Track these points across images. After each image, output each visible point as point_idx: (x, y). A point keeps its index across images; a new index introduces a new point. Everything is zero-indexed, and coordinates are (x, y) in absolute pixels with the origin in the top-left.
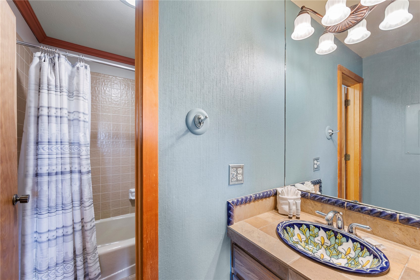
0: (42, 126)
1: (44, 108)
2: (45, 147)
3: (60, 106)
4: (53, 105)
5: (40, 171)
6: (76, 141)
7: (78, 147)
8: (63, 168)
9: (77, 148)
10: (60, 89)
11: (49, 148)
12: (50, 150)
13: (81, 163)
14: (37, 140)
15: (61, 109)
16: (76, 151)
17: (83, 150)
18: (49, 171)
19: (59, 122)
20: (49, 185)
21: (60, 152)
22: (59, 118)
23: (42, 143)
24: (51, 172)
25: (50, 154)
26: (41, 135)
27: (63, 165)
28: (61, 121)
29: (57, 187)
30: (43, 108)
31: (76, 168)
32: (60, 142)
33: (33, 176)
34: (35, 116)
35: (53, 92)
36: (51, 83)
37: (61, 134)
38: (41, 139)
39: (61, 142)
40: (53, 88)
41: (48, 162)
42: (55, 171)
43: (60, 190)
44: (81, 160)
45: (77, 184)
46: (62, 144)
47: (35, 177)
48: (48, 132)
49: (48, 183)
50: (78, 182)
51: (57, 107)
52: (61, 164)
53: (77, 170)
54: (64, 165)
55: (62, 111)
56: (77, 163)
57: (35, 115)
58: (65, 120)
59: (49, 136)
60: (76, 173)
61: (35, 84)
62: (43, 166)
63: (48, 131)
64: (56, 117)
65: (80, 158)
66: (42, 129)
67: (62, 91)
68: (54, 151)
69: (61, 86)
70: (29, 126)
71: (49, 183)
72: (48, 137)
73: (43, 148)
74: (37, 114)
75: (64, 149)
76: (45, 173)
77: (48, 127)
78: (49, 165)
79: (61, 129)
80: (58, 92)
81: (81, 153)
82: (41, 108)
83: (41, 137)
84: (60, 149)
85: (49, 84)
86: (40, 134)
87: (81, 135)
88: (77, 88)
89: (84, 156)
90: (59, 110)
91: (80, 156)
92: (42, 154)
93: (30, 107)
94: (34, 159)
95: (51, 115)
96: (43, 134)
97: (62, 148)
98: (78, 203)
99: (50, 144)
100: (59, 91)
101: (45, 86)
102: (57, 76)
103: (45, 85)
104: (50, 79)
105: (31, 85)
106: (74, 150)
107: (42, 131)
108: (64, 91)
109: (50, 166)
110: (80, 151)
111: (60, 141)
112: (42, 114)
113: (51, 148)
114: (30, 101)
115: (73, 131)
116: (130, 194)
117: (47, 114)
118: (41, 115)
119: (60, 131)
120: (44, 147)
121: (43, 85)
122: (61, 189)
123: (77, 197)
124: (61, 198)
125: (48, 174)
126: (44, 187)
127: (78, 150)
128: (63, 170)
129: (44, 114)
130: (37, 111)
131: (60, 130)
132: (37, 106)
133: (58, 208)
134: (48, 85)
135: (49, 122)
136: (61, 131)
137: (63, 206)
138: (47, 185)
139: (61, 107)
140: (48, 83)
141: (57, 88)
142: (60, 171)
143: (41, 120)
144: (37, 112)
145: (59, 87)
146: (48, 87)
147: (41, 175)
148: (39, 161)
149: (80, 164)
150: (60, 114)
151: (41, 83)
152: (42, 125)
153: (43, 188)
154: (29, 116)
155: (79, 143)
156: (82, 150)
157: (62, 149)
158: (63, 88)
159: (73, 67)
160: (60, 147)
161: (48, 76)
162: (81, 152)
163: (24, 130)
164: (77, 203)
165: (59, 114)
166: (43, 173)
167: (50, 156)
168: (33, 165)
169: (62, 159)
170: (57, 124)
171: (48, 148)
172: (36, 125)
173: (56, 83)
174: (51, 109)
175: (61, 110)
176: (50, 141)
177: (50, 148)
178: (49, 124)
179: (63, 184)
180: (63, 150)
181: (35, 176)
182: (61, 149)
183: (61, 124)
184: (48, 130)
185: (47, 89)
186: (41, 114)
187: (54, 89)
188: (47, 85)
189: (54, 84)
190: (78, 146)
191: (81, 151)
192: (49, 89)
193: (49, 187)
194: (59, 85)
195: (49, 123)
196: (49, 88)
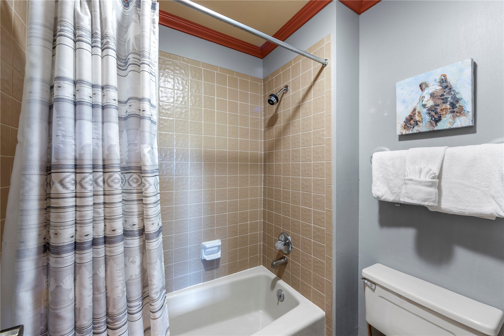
0: (59, 125)
1: (66, 82)
2: (68, 180)
3: (102, 82)
4: (87, 76)
5: (53, 241)
6: (133, 165)
7: (139, 178)
8: (108, 228)
9: (137, 179)
10: (102, 44)
11: (76, 181)
12: (78, 186)
13: (144, 212)
14: (49, 161)
15: (103, 88)
16: (134, 185)
17: (150, 185)
18: (78, 238)
19: (100, 119)
20: (77, 272)
21: (102, 189)
22: (100, 110)
23: (61, 168)
24: (82, 241)
25: (78, 195)
26: (58, 149)
27: (107, 221)
28: (103, 117)
29: (95, 276)
30: (61, 82)
31: (134, 225)
32: (101, 167)
33: (39, 253)
34: (43, 102)
35: (87, 47)
36: (82, 23)
37: (103, 147)
38: (57, 159)
39: (104, 167)
40: (86, 36)
41: (74, 216)
42: (90, 239)
43: (102, 284)
44: (144, 206)
45: (136, 260)
46: (107, 170)
47: (42, 255)
48: (73, 142)
49: (73, 269)
50: (139, 255)
51: (94, 83)
52: (103, 218)
53: (136, 228)
54: (110, 221)
55: (105, 92)
56: (136, 213)
57: (44, 100)
58: (113, 114)
59: (75, 151)
60: (133, 235)
61: (45, 26)
62: (62, 228)
63: (75, 139)
64: (93, 107)
65: (144, 202)
66: (60, 133)
67: (105, 46)
68: (89, 188)
69: (104, 34)
70: (29, 126)
71: (77, 268)
72: (73, 154)
73: (61, 183)
74: (48, 98)
75: (111, 184)
76: (65, 244)
77: (75, 129)
78: (76, 197)
79: (103, 135)
80: (98, 47)
81: (145, 192)
82: (58, 81)
83: (57, 153)
84: (101, 184)
85: (77, 25)
86: (55, 147)
87: (146, 150)
88: (136, 48)
89: (151, 196)
90: (99, 92)
91: (144, 198)
92: (60, 196)
93: (31, 79)
94: (40, 209)
95: (82, 100)
96: (61, 146)
97: (105, 181)
98: (140, 304)
99: (78, 171)
100: (99, 45)
101: (68, 30)
102: (95, 11)
103: (68, 27)
104: (78, 14)
105: (34, 26)
106: (130, 185)
107: (61, 138)
108: (110, 46)
109: (79, 225)
110: (144, 186)
111: (100, 163)
112: (61, 97)
113: (81, 181)
114: (32, 65)
115: (128, 141)
116: (203, 251)
117: (71, 97)
118: (59, 100)
119: (101, 140)
120: (65, 178)
121: (63, 26)
122: (104, 279)
123: (136, 291)
124: (103, 302)
125: (73, 247)
126: (64, 280)
127: (139, 183)
128: (109, 234)
129: (66, 98)
130: (49, 90)
131: (101, 138)
132: (48, 77)
133: (99, 327)
134: (76, 27)
135: (77, 117)
136: (103, 140)
137: (110, 321)
138: (71, 276)
139: (105, 84)
140: (75, 24)
141: (96, 37)
142: (102, 235)
143: (58, 111)
144: (49, 93)
145: (99, 35)
146: (75, 34)
147: (58, 251)
148: (53, 215)
149: (142, 216)
150: (102, 100)
151: (59, 20)
152: (61, 123)
153: (61, 284)
154: (29, 102)
155: (141, 167)
156: (147, 185)
157: (106, 183)
158: (109, 40)
159: (125, 6)
160: (101, 179)
161: (76, 7)
162: (146, 189)
163: (19, 137)
164: (137, 304)
165: (99, 100)
166: (61, 245)
167: (79, 202)
168: (37, 225)
169: (107, 206)
170: (94, 123)
171: (73, 182)
172: (46, 124)
173: (94, 28)
174: (83, 85)
175: (105, 90)
176: (78, 163)
177: (78, 182)
178: (77, 122)
179: (108, 267)
180: (109, 186)
181: (42, 251)
182: (104, 183)
183: (103, 123)
184: (75, 136)
185: (73, 37)
186: (58, 97)
187: (89, 40)
188: (73, 29)
189: (89, 28)
190: (139, 176)
191: (146, 187)
192: (77, 38)
193: (77, 278)
194: (99, 32)
195: (75, 120)
196: (77, 35)
